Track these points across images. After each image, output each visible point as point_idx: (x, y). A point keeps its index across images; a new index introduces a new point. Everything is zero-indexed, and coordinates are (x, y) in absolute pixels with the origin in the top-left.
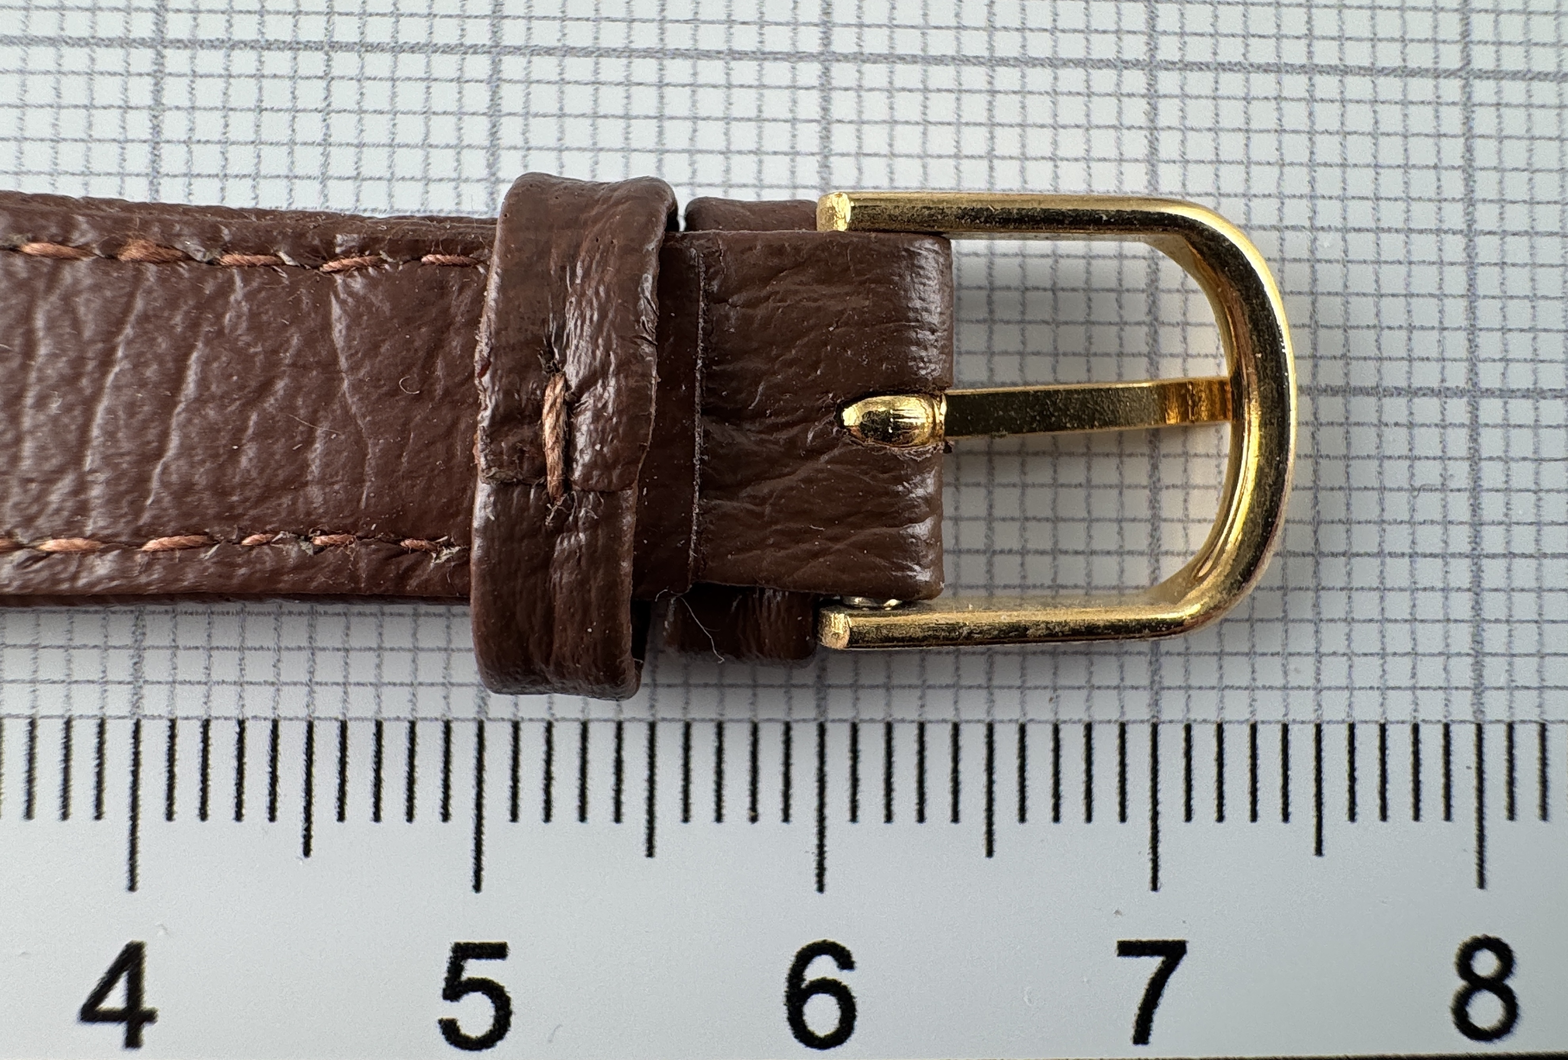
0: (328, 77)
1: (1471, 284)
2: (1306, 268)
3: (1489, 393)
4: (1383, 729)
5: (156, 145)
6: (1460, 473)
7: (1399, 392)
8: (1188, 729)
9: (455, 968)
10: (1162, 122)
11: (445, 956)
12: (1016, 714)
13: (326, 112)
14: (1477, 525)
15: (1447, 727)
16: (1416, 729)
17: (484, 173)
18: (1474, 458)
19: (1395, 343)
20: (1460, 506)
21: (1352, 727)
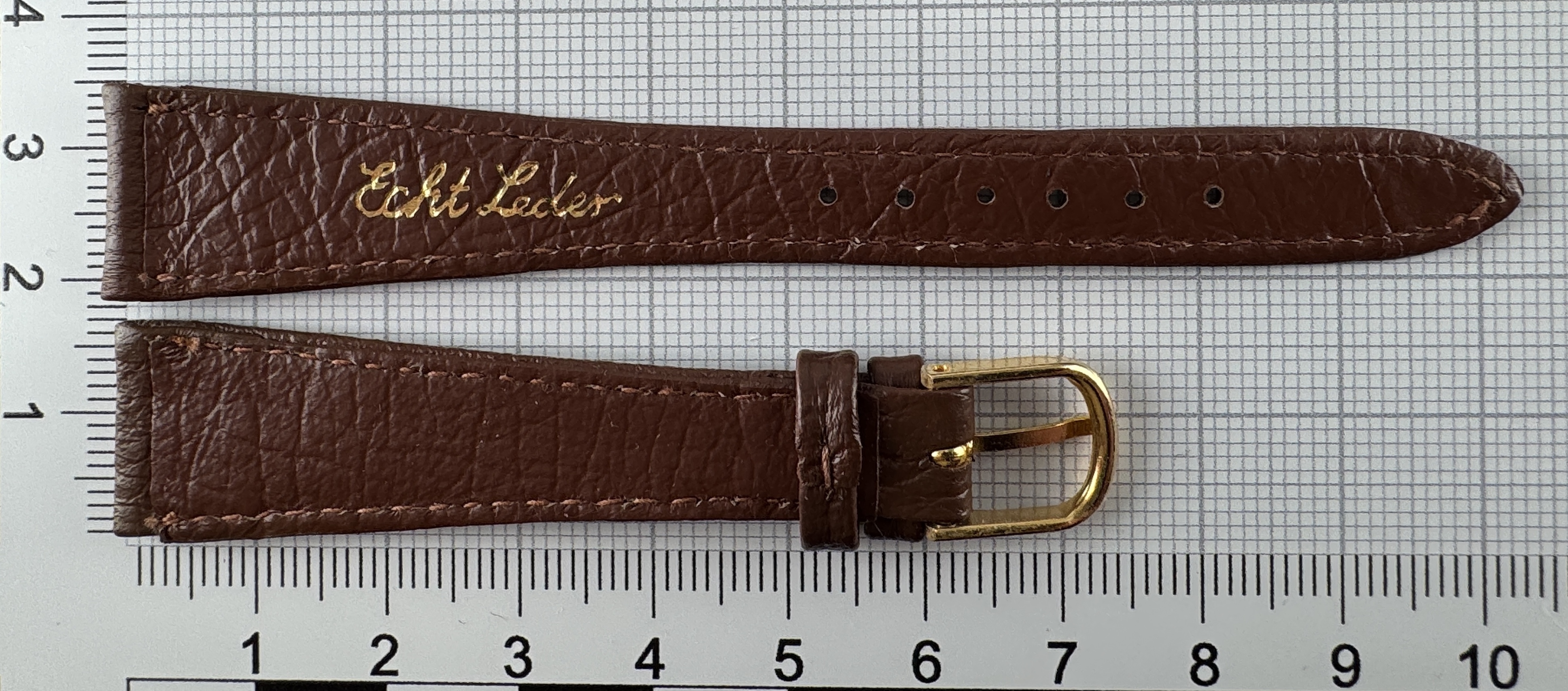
0: (719, 292)
1: (1200, 369)
2: (1127, 363)
3: (1207, 415)
4: (1160, 556)
5: (651, 321)
6: (1194, 450)
7: (1167, 415)
8: (1077, 556)
9: (781, 649)
10: (1065, 302)
11: (777, 644)
12: (1005, 550)
13: (719, 306)
14: (1201, 471)
15: (1188, 556)
16: (1174, 556)
17: (783, 330)
18: (1201, 443)
19: (1166, 395)
20: (1194, 464)
21: (1147, 556)
